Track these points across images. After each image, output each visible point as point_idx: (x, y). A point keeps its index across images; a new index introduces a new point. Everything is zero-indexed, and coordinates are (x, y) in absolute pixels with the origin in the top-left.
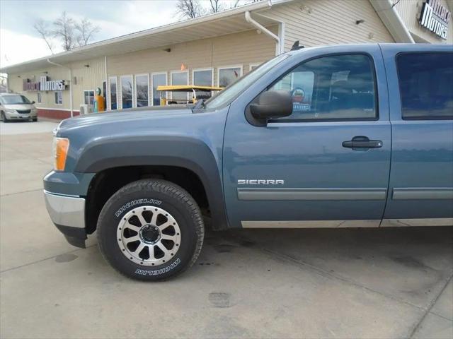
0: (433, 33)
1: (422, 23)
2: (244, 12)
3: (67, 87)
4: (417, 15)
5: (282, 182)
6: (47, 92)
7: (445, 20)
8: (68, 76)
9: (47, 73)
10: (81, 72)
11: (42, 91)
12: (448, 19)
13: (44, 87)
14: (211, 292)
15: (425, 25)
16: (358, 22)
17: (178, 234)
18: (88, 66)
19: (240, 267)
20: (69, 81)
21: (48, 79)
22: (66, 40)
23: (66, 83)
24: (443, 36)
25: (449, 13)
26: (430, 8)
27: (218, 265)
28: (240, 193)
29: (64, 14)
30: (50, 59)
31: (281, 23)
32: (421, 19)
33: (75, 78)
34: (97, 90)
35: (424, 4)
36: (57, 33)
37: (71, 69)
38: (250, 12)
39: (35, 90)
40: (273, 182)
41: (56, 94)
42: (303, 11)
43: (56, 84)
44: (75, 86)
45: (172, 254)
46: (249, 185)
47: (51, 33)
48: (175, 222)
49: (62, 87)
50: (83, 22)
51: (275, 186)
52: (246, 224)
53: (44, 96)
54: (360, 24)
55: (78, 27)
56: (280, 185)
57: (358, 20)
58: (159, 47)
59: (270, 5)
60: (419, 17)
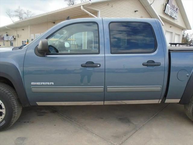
0: (171, 17)
1: (166, 12)
2: (81, 6)
3: (15, 39)
4: (163, 9)
5: (53, 83)
6: (7, 41)
7: (176, 11)
8: (15, 34)
9: (7, 32)
10: (20, 32)
11: (5, 41)
12: (177, 11)
13: (6, 38)
14: (17, 137)
15: (167, 13)
16: (135, 11)
17: (4, 109)
18: (23, 30)
19: (42, 123)
20: (16, 36)
21: (7, 35)
22: (20, 19)
23: (14, 37)
24: (175, 18)
25: (178, 8)
26: (169, 6)
27: (33, 122)
28: (33, 89)
29: (19, 7)
30: (7, 27)
31: (98, 11)
32: (165, 10)
33: (18, 35)
34: (27, 40)
35: (166, 4)
36: (16, 16)
37: (17, 31)
38: (83, 6)
39: (2, 40)
40: (48, 83)
41: (11, 42)
42: (109, 6)
43: (10, 38)
44: (18, 38)
45: (2, 119)
46: (37, 85)
47: (14, 16)
48: (2, 103)
49: (13, 39)
50: (28, 11)
51: (49, 85)
52: (39, 104)
53: (6, 43)
54: (137, 12)
55: (25, 13)
56: (52, 85)
57: (136, 10)
58: (50, 22)
59: (91, 3)
60: (164, 10)
